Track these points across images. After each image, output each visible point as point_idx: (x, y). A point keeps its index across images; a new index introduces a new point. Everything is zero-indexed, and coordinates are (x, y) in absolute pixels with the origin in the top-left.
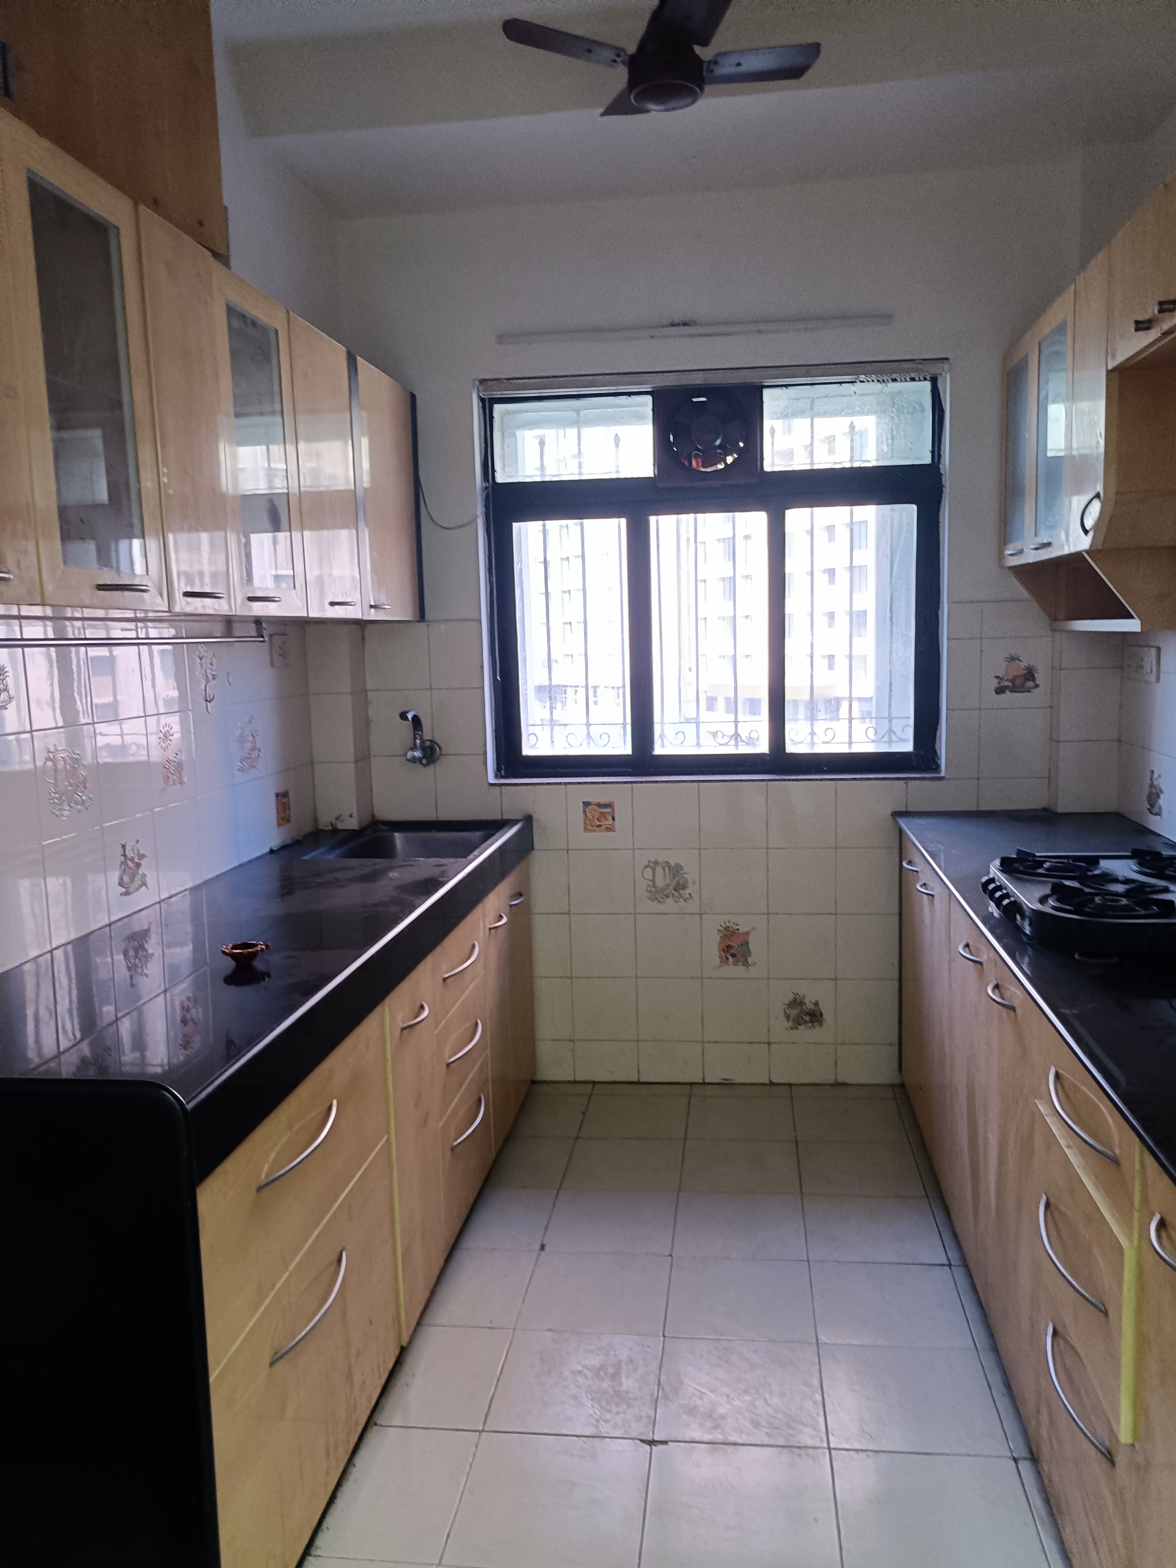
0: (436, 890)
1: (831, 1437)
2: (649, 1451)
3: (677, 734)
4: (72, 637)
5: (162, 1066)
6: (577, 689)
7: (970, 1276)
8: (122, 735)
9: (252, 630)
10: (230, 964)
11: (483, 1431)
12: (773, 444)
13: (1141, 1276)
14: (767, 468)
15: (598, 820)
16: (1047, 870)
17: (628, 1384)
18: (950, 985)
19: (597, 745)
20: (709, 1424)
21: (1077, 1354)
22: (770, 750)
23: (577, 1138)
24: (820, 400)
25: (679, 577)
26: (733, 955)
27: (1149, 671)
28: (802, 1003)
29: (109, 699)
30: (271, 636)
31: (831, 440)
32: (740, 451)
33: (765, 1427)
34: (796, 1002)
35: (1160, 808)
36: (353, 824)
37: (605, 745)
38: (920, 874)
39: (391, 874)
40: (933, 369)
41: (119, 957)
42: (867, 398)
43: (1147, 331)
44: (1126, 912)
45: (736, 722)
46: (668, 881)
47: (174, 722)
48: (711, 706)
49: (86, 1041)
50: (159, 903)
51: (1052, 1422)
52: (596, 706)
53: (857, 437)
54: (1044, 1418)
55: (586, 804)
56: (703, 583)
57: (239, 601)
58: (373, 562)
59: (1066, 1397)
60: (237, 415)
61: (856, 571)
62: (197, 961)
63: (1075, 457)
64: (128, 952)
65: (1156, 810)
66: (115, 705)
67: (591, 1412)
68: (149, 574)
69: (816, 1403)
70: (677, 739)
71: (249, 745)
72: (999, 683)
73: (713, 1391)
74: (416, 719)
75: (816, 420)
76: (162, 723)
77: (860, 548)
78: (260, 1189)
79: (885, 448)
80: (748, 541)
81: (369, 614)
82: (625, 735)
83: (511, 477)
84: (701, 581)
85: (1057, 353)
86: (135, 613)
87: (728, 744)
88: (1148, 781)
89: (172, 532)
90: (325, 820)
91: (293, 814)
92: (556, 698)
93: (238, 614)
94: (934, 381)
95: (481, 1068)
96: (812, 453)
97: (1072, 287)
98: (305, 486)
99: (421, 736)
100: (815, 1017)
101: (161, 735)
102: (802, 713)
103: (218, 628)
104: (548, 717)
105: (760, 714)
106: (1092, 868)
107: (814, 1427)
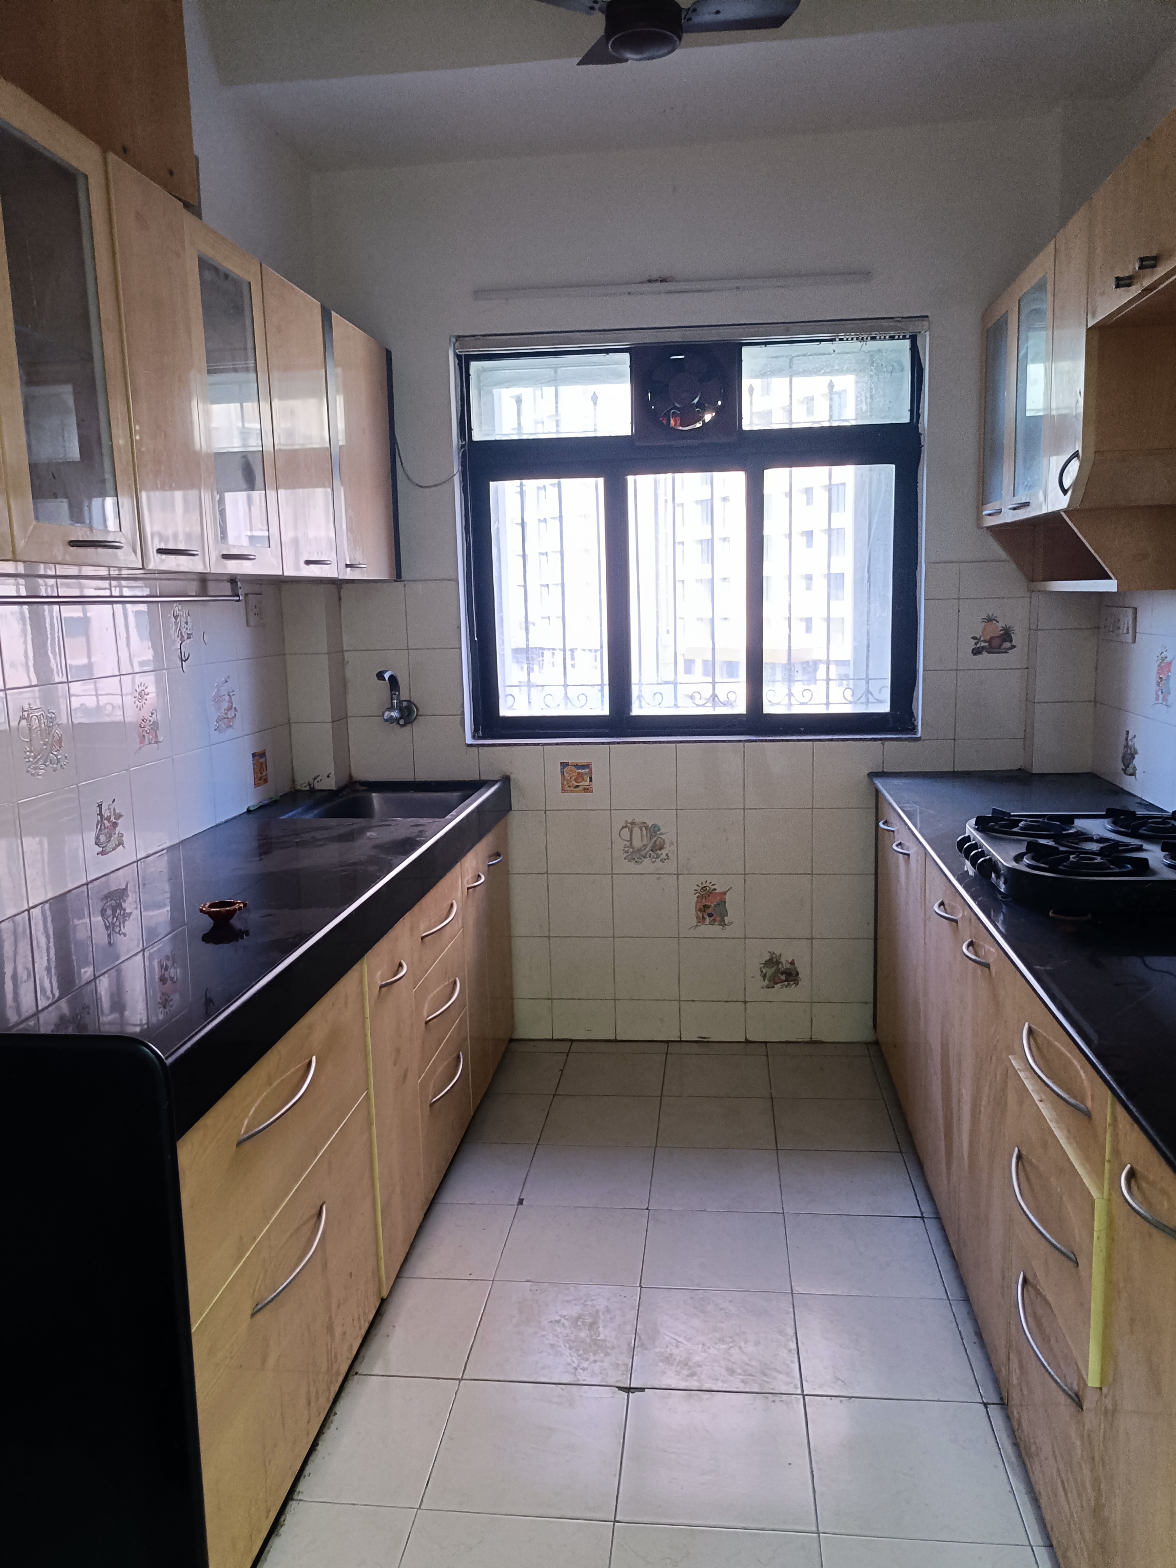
0: (414, 850)
1: (804, 1382)
2: (626, 1397)
3: (655, 694)
4: (45, 595)
5: (141, 1025)
6: (554, 651)
7: (943, 1229)
8: (97, 695)
9: (227, 588)
10: (208, 923)
11: (462, 1379)
12: (751, 403)
13: (1111, 1225)
14: (746, 427)
15: (576, 780)
16: (1022, 828)
17: (605, 1333)
18: (925, 943)
19: (575, 706)
20: (685, 1372)
21: (1048, 1304)
22: (747, 711)
23: (554, 1095)
24: (799, 358)
25: (657, 538)
26: (710, 915)
27: (1125, 631)
28: (778, 963)
29: (85, 661)
30: (246, 595)
31: (810, 400)
32: (719, 411)
33: (740, 1374)
34: (773, 962)
35: (1135, 769)
36: (331, 784)
37: (583, 706)
38: (896, 833)
39: (368, 834)
40: (912, 328)
41: (98, 919)
42: (846, 356)
43: (1127, 288)
44: (1100, 870)
45: (714, 683)
46: (645, 842)
47: (149, 683)
48: (688, 670)
49: (64, 1000)
50: (137, 862)
51: (1022, 1367)
52: (573, 669)
53: (835, 397)
54: (1015, 1365)
55: (564, 765)
56: (681, 546)
57: (213, 559)
58: (349, 520)
59: (1035, 1344)
60: (210, 372)
61: (834, 533)
62: (175, 921)
63: (1054, 416)
64: (106, 911)
65: (1130, 770)
66: (90, 666)
67: (569, 1360)
68: (122, 530)
69: (790, 1351)
70: (654, 700)
71: (225, 705)
72: (976, 644)
73: (689, 1340)
74: (393, 679)
75: (794, 379)
76: (137, 682)
77: (838, 510)
78: (239, 1143)
79: (864, 407)
80: (727, 503)
81: (345, 573)
82: (603, 696)
83: (488, 435)
84: (679, 543)
85: (1037, 311)
86: (109, 570)
87: (706, 705)
88: (1123, 742)
89: (146, 490)
90: (302, 783)
91: (270, 773)
92: (533, 659)
93: (212, 572)
94: (913, 339)
95: (459, 1026)
96: (790, 411)
97: (1053, 241)
98: (279, 444)
99: (398, 696)
100: (791, 976)
101: (137, 695)
102: (779, 675)
103: (193, 587)
104: (526, 680)
105: (737, 676)
106: (1067, 828)
107: (788, 1374)
